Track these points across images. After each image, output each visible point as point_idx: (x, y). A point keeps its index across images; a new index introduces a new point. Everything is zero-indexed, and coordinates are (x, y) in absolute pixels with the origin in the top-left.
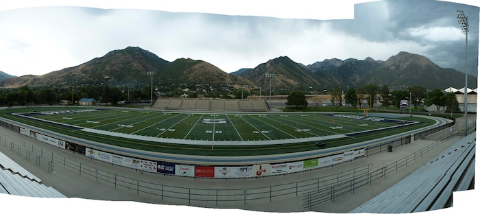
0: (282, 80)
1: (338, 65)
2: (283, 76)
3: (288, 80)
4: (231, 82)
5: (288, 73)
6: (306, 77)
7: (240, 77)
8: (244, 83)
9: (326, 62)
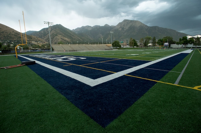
0: (61, 38)
1: (90, 29)
2: (61, 36)
3: (65, 38)
4: (28, 39)
5: (64, 34)
6: (74, 36)
7: (33, 37)
8: (38, 40)
9: (83, 28)
